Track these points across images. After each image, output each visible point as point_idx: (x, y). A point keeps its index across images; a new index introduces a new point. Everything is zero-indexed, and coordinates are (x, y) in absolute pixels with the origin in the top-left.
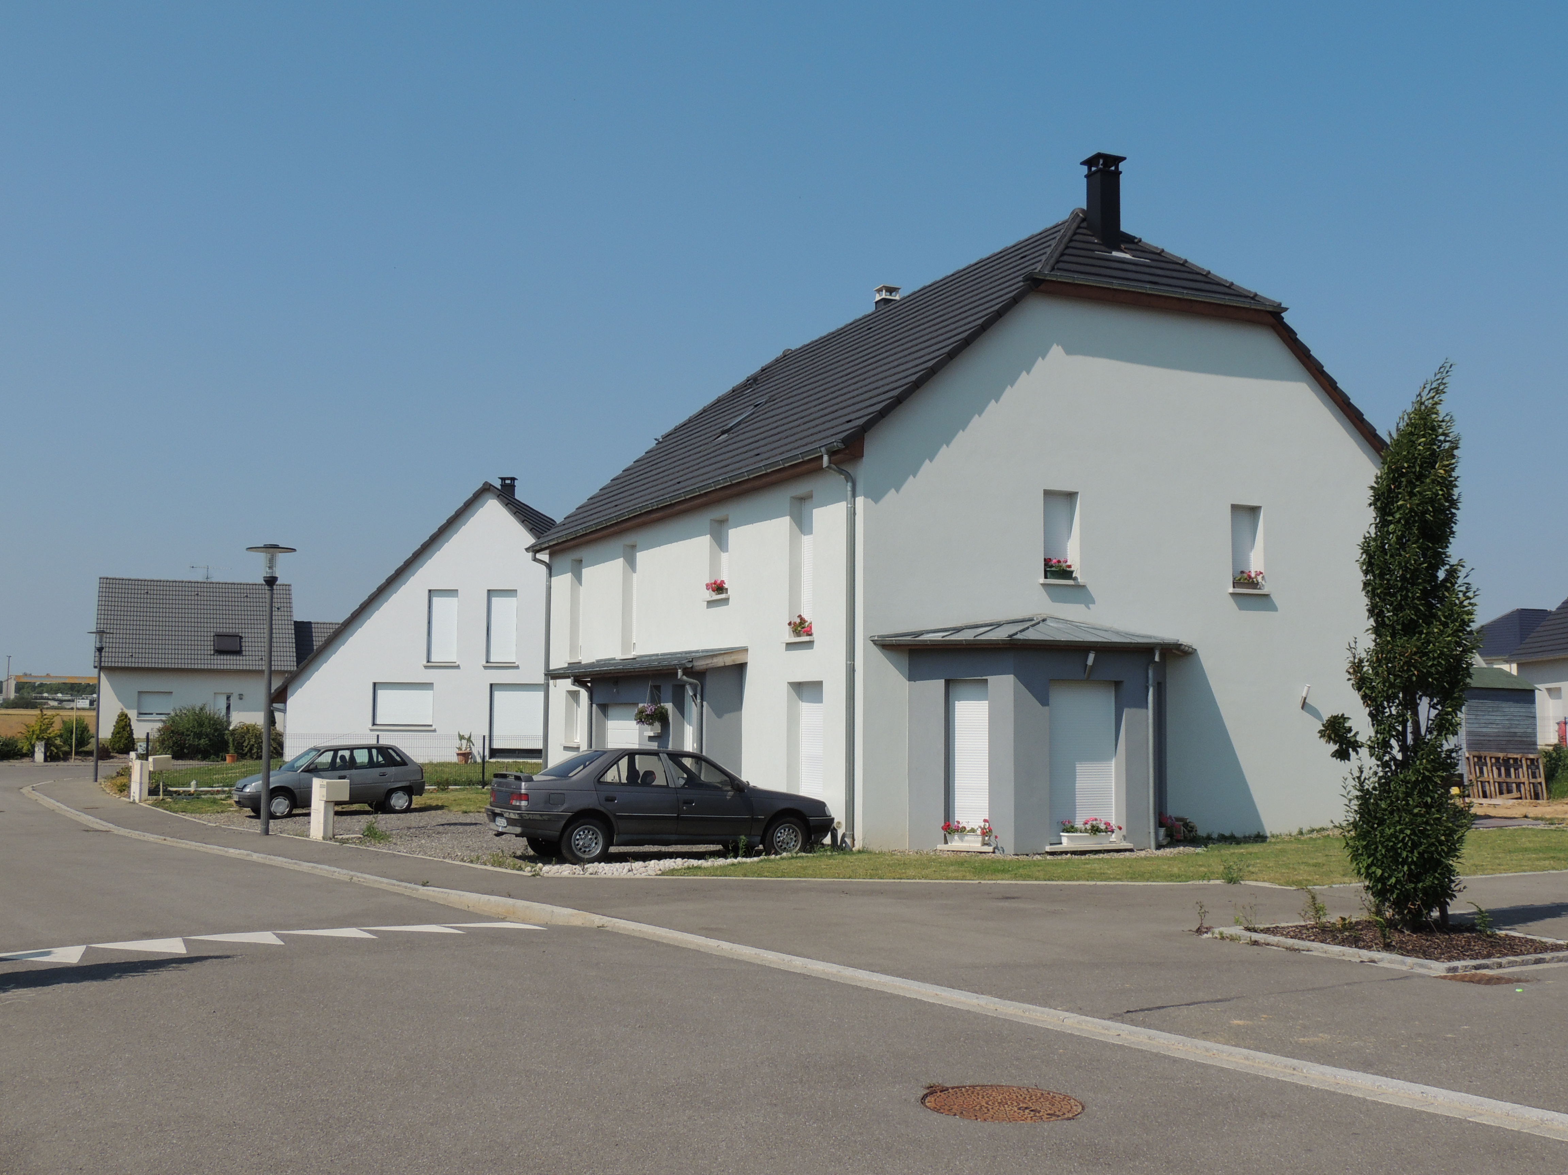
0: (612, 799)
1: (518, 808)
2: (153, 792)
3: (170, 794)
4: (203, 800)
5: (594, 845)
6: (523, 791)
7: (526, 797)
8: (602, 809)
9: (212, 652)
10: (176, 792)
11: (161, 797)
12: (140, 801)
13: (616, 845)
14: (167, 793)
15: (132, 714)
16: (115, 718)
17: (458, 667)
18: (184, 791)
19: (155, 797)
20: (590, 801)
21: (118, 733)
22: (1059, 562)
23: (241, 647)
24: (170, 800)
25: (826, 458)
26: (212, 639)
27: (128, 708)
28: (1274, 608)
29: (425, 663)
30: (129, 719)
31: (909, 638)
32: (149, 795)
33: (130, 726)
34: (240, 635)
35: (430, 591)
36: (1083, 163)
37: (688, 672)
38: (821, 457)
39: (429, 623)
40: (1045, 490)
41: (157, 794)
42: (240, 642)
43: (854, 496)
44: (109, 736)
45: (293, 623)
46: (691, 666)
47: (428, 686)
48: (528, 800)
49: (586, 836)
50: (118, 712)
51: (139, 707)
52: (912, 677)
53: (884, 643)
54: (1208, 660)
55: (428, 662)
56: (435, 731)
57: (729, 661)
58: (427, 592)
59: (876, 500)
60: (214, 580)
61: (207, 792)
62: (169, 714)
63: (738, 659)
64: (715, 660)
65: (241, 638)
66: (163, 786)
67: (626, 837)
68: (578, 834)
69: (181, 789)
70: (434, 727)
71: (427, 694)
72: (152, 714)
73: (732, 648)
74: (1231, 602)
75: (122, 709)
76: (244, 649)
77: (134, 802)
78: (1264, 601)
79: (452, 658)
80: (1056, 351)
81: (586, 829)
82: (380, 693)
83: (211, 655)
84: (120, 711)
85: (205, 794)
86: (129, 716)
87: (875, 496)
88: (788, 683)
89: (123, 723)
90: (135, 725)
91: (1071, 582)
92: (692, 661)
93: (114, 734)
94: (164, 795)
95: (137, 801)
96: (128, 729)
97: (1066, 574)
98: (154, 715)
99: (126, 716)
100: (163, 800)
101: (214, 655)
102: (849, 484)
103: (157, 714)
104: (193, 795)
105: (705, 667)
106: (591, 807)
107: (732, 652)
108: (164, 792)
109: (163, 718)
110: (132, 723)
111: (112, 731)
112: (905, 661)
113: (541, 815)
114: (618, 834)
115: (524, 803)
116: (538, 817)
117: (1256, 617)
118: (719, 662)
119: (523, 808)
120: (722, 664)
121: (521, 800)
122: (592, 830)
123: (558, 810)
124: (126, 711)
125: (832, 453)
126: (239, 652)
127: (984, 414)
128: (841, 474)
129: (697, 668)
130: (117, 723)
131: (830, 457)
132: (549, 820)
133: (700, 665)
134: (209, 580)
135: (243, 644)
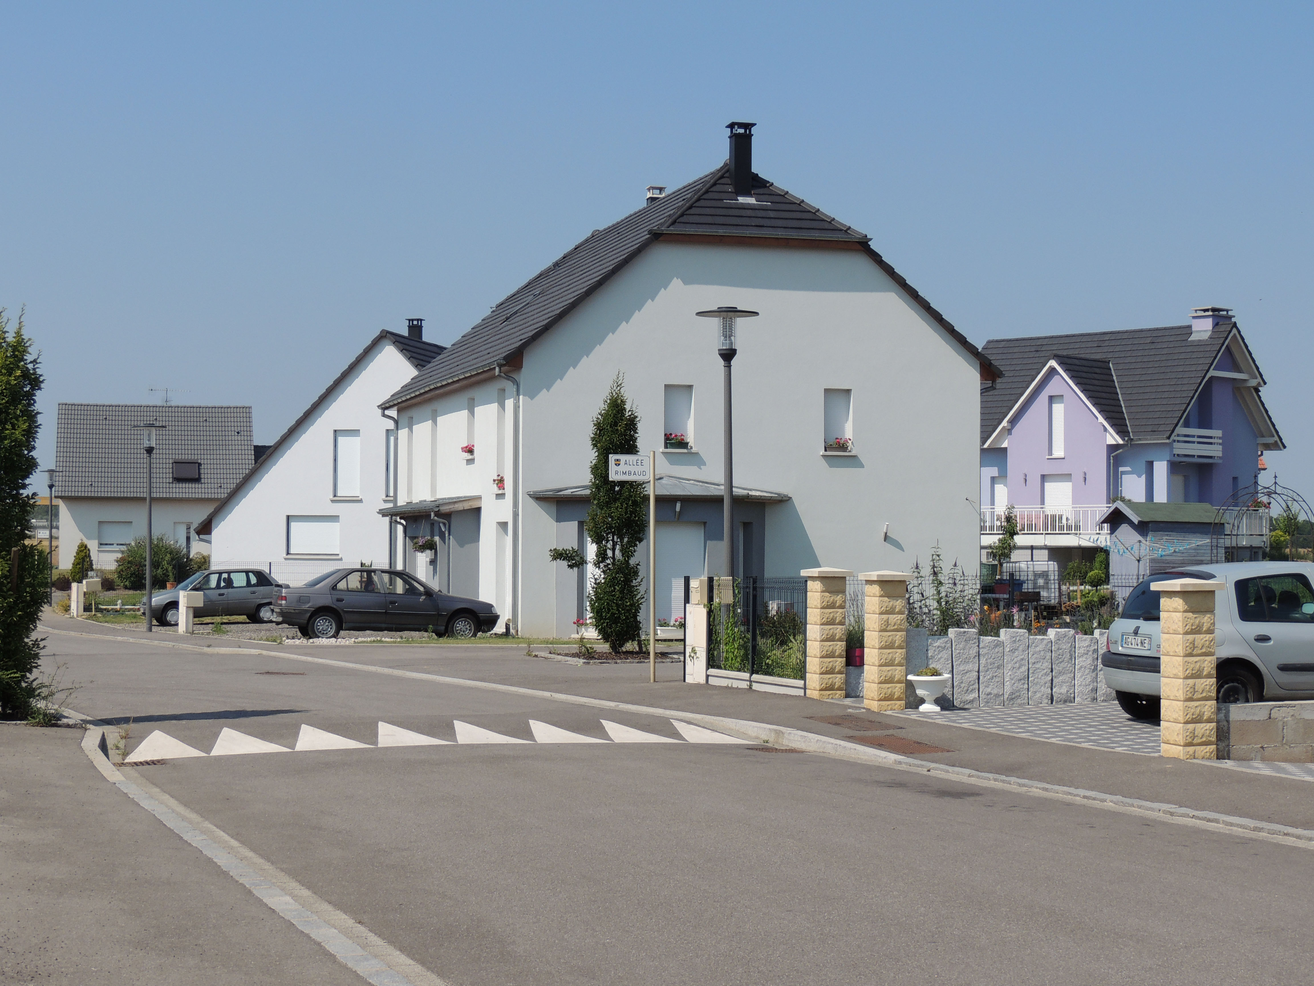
0: (341, 600)
1: (281, 605)
2: (87, 608)
3: (101, 611)
4: (127, 616)
5: (329, 629)
6: (283, 595)
7: (285, 598)
8: (335, 607)
9: (171, 480)
10: (105, 609)
11: (93, 613)
12: (77, 616)
13: (346, 630)
14: (98, 610)
15: (93, 546)
16: (75, 549)
17: (361, 501)
18: (112, 609)
19: (88, 613)
20: (326, 601)
21: (78, 564)
22: (676, 436)
23: (199, 474)
24: (100, 615)
25: (497, 369)
26: (171, 467)
27: (88, 538)
28: (862, 466)
29: (331, 497)
30: (89, 550)
31: (551, 493)
32: (84, 611)
33: (89, 556)
34: (199, 461)
35: (335, 431)
36: (727, 127)
37: (438, 514)
38: (495, 368)
39: (335, 460)
40: (665, 385)
41: (90, 610)
42: (199, 469)
43: (518, 394)
44: (70, 566)
45: (253, 448)
46: (437, 510)
47: (334, 518)
48: (286, 600)
49: (325, 623)
50: (78, 543)
51: (99, 537)
52: (558, 520)
53: (536, 496)
54: (801, 505)
55: (335, 496)
56: (341, 559)
57: (467, 506)
58: (332, 432)
59: (532, 398)
60: (173, 404)
61: (130, 610)
62: (129, 544)
63: (475, 505)
64: (456, 506)
65: (200, 464)
66: (95, 604)
67: (351, 625)
68: (319, 622)
69: (110, 607)
70: (340, 556)
71: (336, 526)
72: (113, 544)
73: (471, 496)
74: (823, 461)
75: (82, 540)
76: (202, 476)
77: (73, 617)
78: (854, 461)
79: (355, 492)
80: (676, 283)
81: (324, 619)
82: (293, 525)
83: (169, 483)
84: (80, 541)
85: (129, 611)
86: (89, 546)
87: (532, 395)
88: (497, 523)
89: (83, 554)
90: (94, 555)
91: (685, 451)
92: (438, 507)
93: (75, 565)
94: (96, 611)
95: (75, 616)
96: (88, 560)
97: (682, 444)
98: (115, 545)
99: (86, 547)
100: (94, 615)
101: (172, 483)
102: (515, 386)
103: (117, 545)
104: (119, 611)
105: (448, 511)
106: (327, 604)
107: (469, 500)
108: (95, 609)
109: (124, 548)
110: (91, 554)
111: (72, 561)
112: (554, 508)
113: (294, 610)
114: (346, 623)
115: (284, 602)
116: (293, 611)
117: (843, 473)
118: (460, 507)
119: (283, 605)
120: (462, 509)
121: (282, 600)
122: (329, 620)
123: (306, 607)
124: (86, 542)
125: (500, 366)
126: (197, 480)
127: (617, 332)
128: (508, 380)
129: (443, 512)
130: (77, 553)
131: (500, 368)
132: (299, 613)
133: (445, 509)
134: (169, 404)
135: (202, 471)
